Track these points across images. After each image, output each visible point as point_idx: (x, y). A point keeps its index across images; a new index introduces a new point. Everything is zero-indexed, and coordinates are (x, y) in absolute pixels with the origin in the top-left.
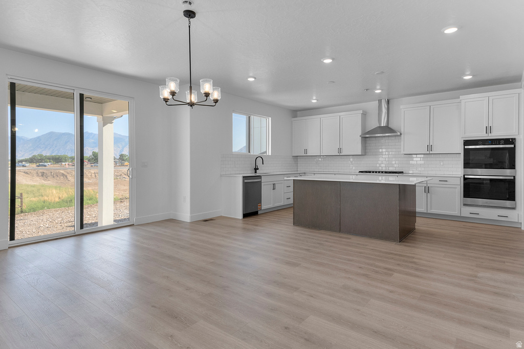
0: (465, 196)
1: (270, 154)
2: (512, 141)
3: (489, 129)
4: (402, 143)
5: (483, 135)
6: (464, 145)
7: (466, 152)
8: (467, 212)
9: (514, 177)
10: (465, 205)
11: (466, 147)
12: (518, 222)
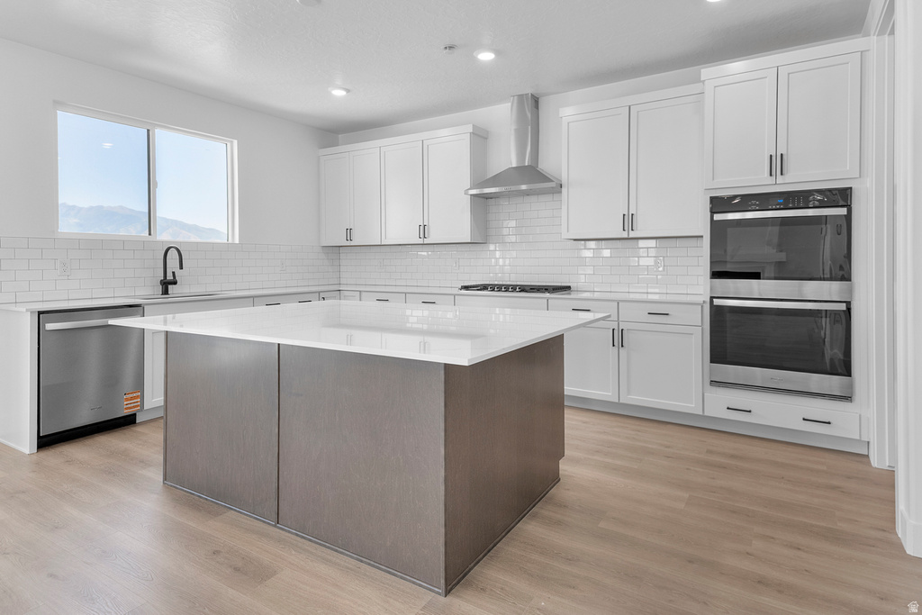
0: (713, 360)
1: (237, 241)
2: (842, 197)
3: (777, 164)
4: (564, 208)
5: (762, 183)
6: (713, 212)
7: (718, 230)
8: (719, 404)
9: (848, 304)
10: (713, 383)
11: (717, 217)
12: (860, 441)
